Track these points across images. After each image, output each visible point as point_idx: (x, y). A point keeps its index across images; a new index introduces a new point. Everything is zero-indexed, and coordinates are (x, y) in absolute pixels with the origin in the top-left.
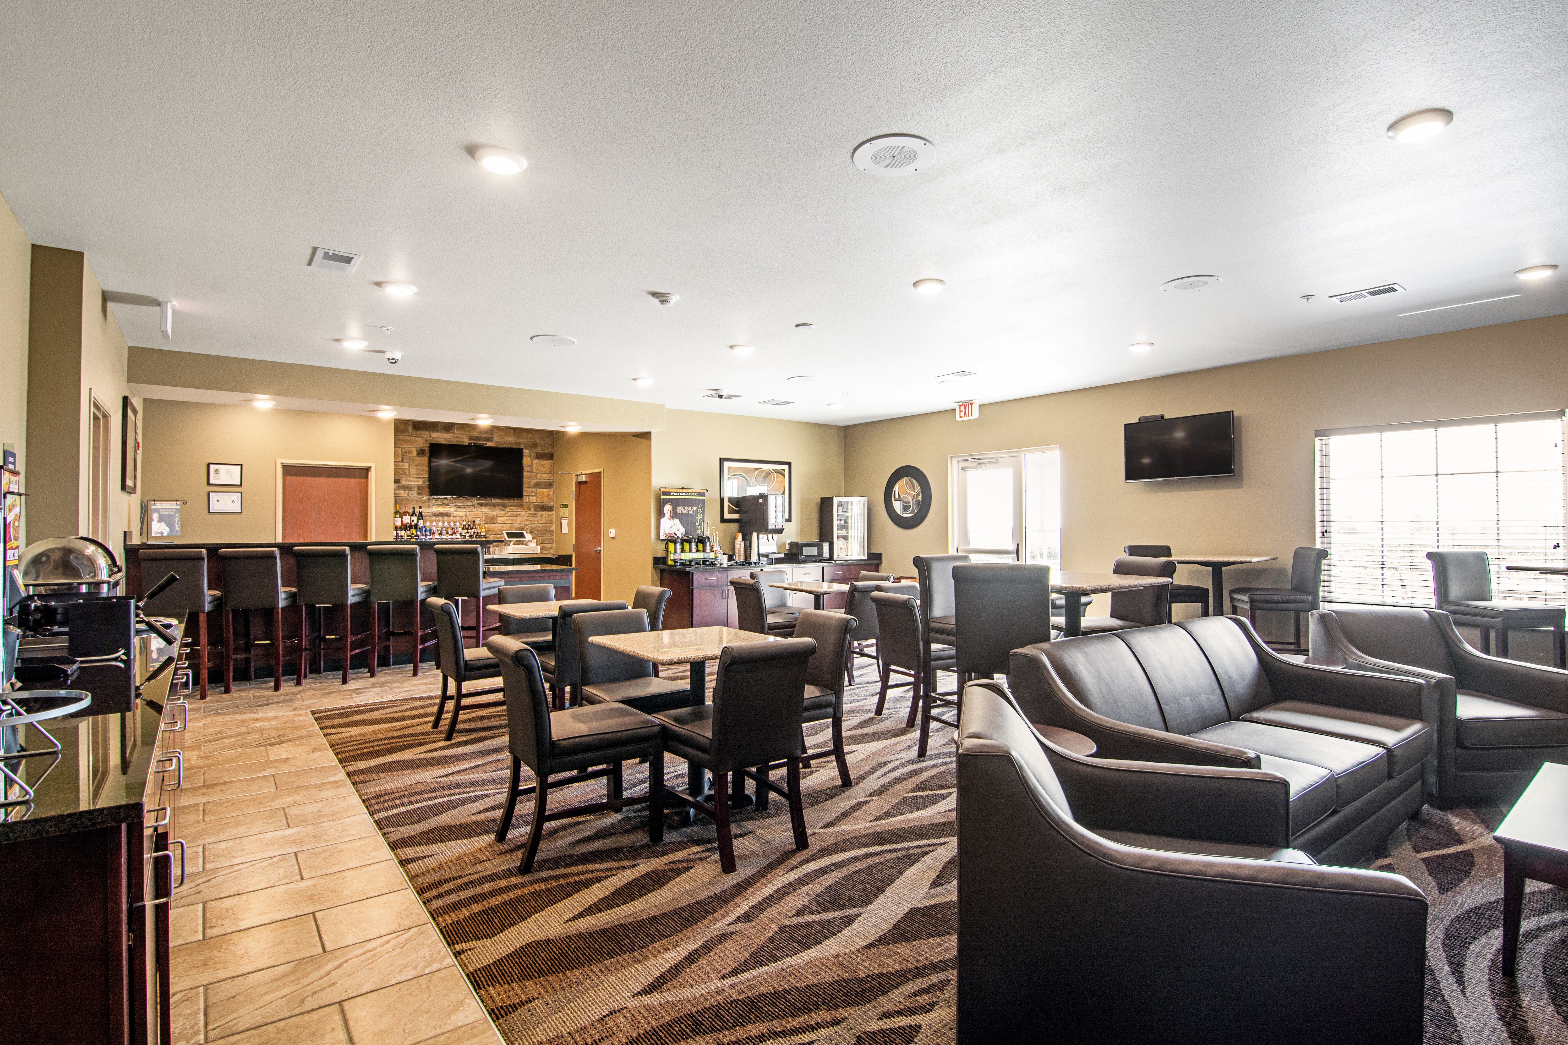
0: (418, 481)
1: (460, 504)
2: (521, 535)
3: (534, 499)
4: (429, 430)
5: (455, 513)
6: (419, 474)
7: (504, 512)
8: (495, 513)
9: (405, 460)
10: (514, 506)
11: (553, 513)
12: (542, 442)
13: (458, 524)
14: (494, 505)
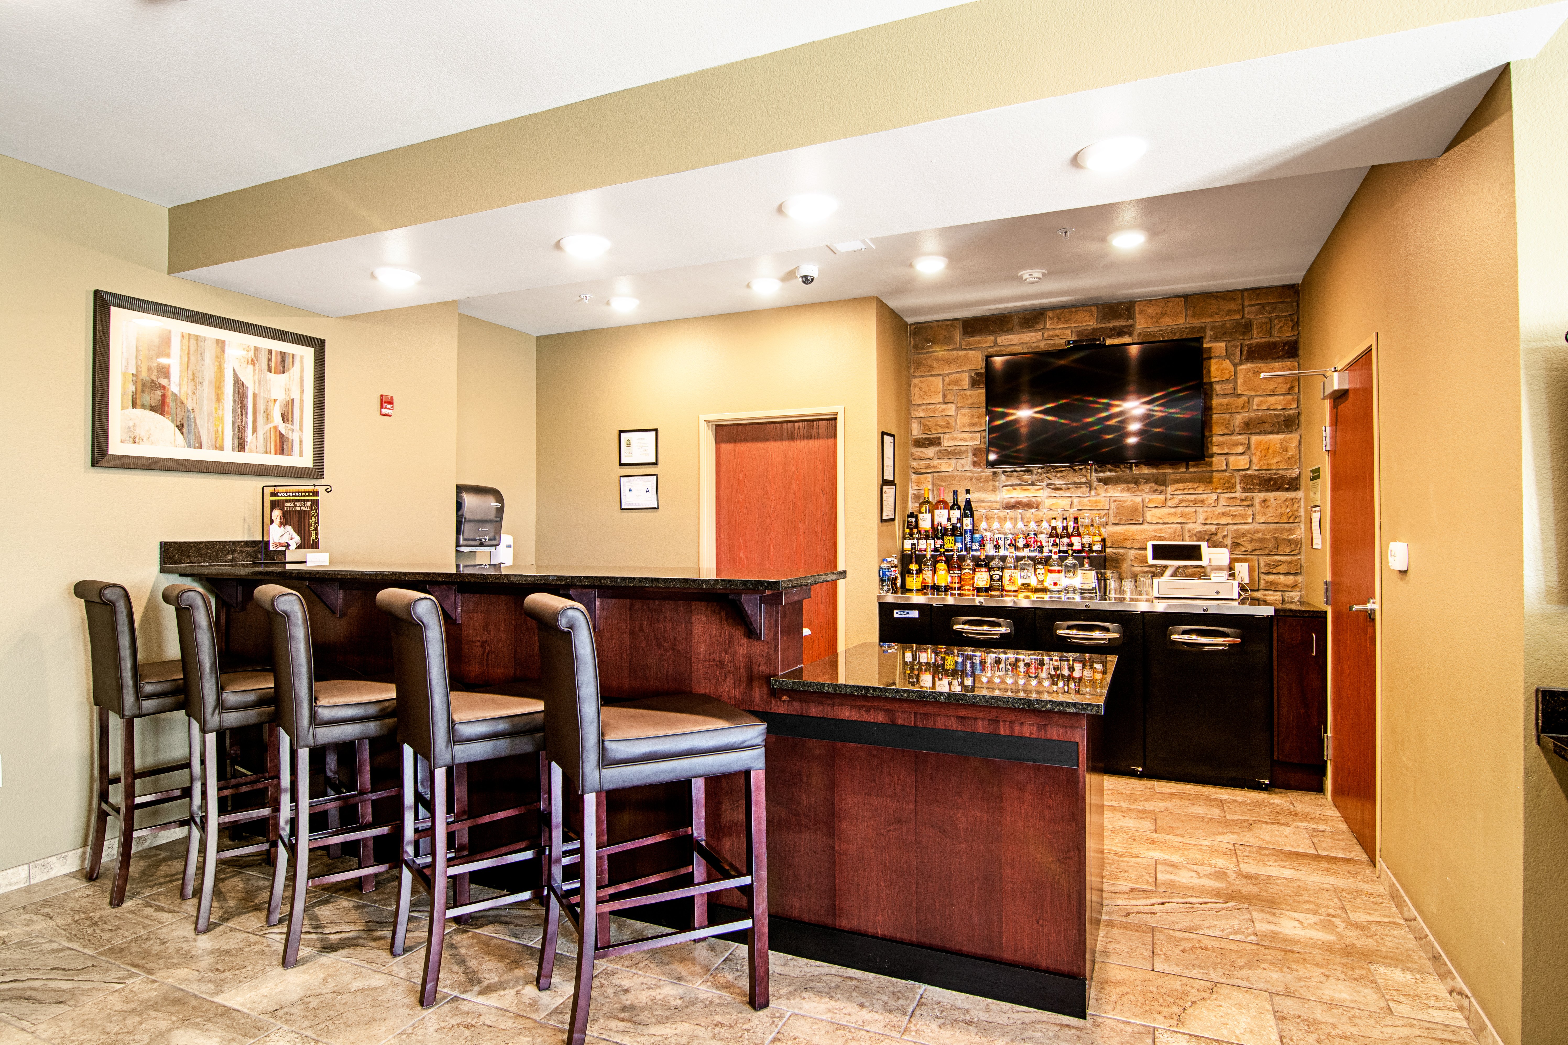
0: (972, 439)
1: (1058, 482)
2: (1193, 553)
3: (1242, 462)
4: (993, 332)
5: (1048, 502)
6: (974, 425)
7: (1162, 497)
8: (1139, 499)
9: (950, 398)
10: (1186, 481)
11: (1300, 494)
12: (1263, 317)
13: (1045, 524)
14: (1136, 481)
